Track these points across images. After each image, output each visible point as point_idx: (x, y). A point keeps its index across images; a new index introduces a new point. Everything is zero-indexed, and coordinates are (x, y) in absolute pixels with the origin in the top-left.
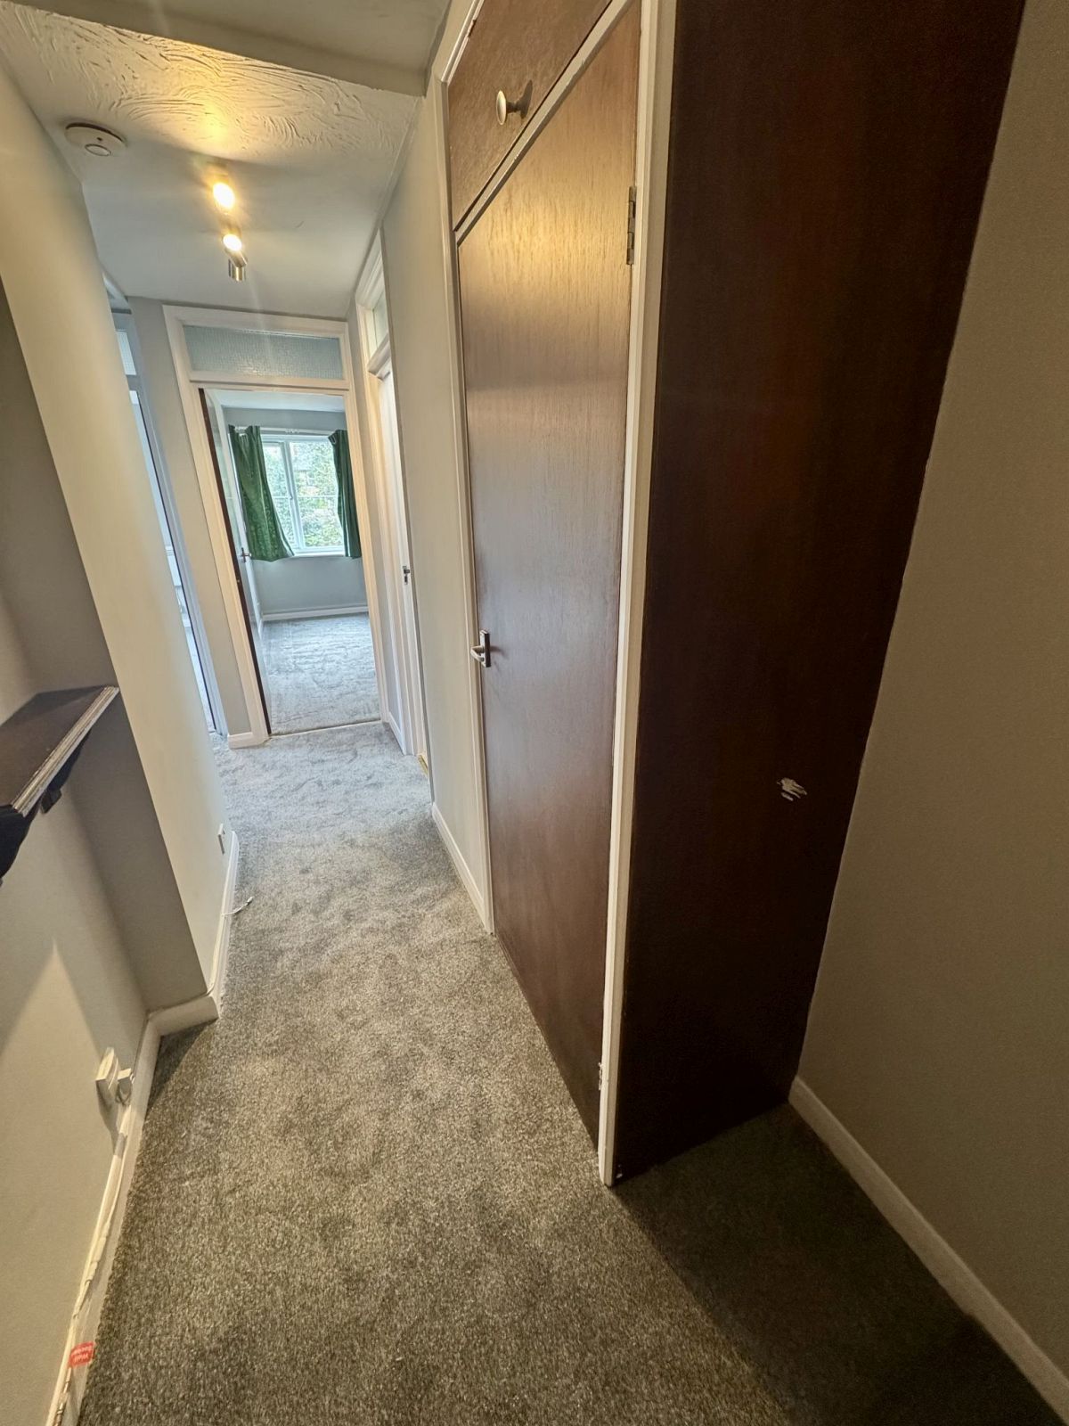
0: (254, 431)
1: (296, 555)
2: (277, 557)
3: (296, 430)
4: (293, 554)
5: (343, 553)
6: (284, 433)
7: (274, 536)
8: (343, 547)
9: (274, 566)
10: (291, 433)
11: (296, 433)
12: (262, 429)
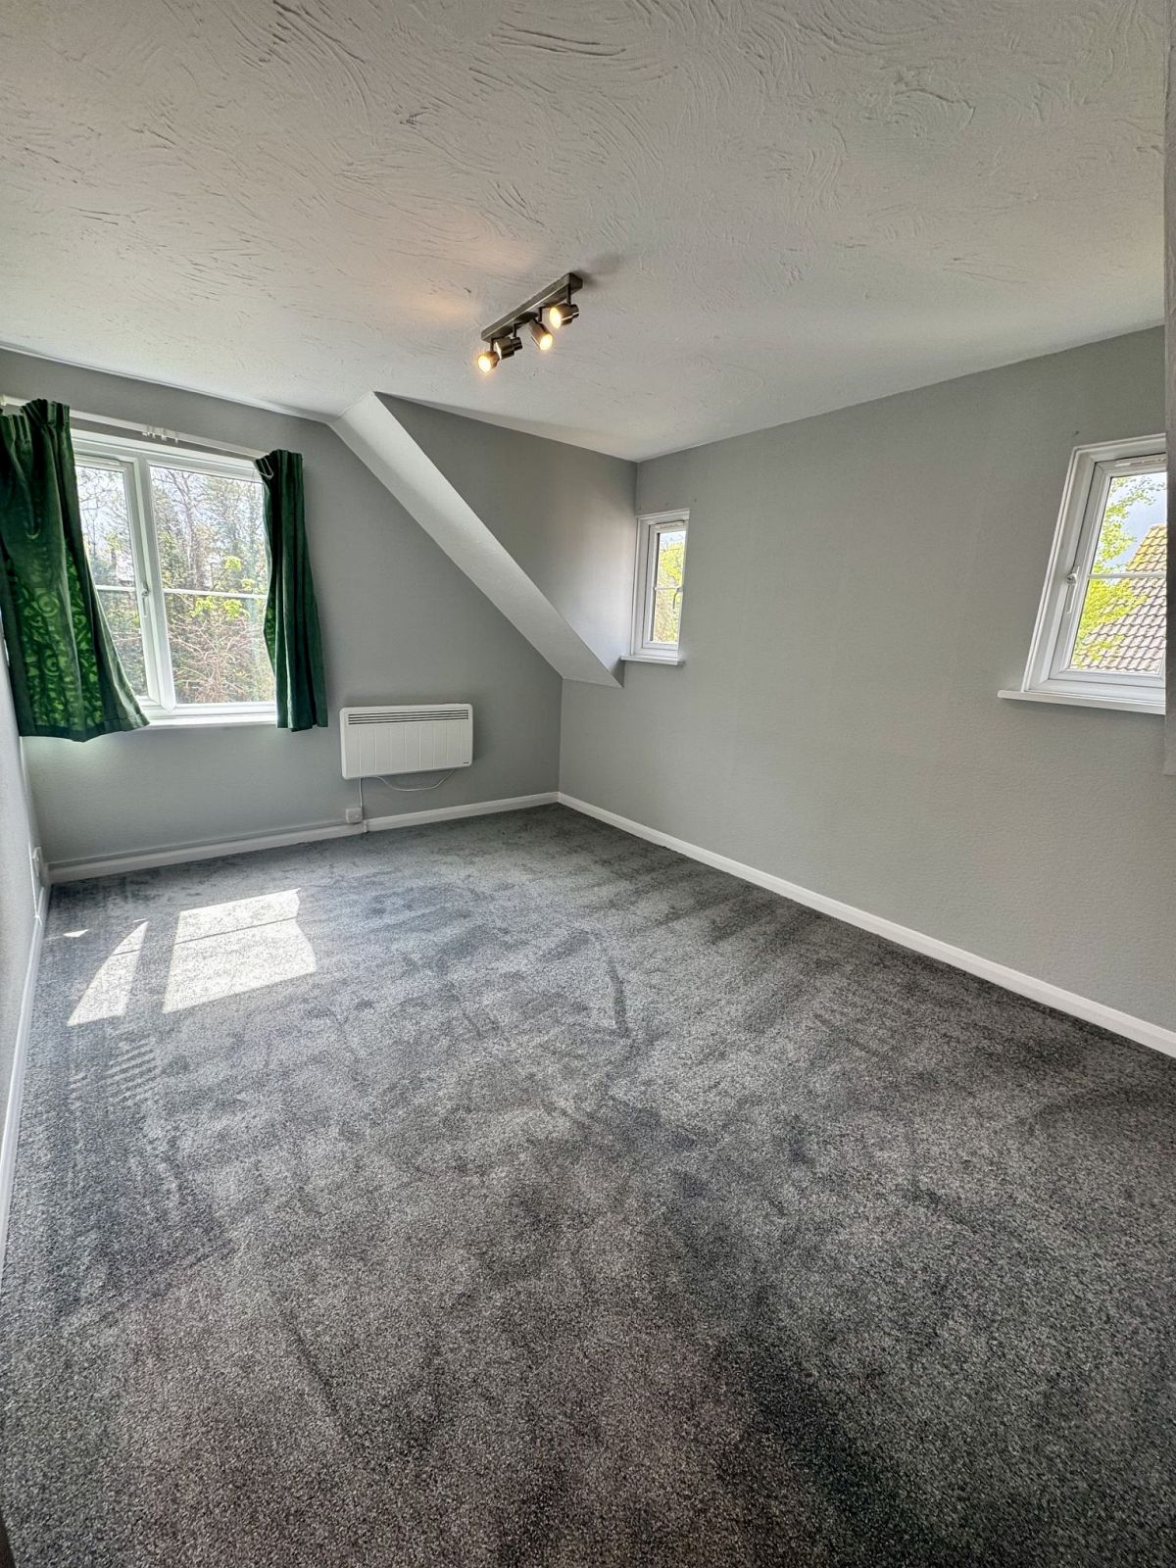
0: (51, 415)
1: (153, 723)
2: (99, 730)
3: (171, 434)
4: (145, 722)
5: (274, 718)
6: (137, 436)
7: (93, 678)
8: (272, 704)
9: (90, 753)
10: (158, 440)
11: (170, 442)
12: (73, 414)
